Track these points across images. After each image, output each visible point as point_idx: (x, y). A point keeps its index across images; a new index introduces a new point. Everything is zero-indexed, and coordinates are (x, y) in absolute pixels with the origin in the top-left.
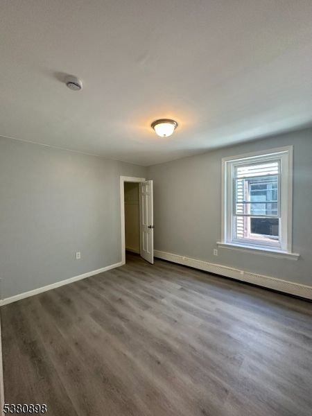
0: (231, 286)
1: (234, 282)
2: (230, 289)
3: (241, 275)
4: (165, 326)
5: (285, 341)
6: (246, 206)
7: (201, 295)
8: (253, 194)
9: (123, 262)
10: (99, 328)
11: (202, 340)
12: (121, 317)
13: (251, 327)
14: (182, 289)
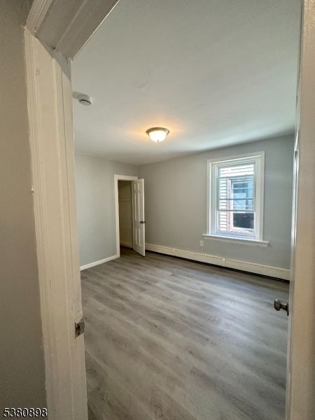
0: (214, 271)
1: (217, 268)
2: (214, 273)
3: (223, 262)
4: (160, 302)
5: (253, 307)
6: (229, 203)
7: (189, 279)
8: (235, 191)
9: (118, 255)
10: (104, 306)
11: (189, 310)
12: (122, 298)
13: (229, 299)
14: (173, 275)
